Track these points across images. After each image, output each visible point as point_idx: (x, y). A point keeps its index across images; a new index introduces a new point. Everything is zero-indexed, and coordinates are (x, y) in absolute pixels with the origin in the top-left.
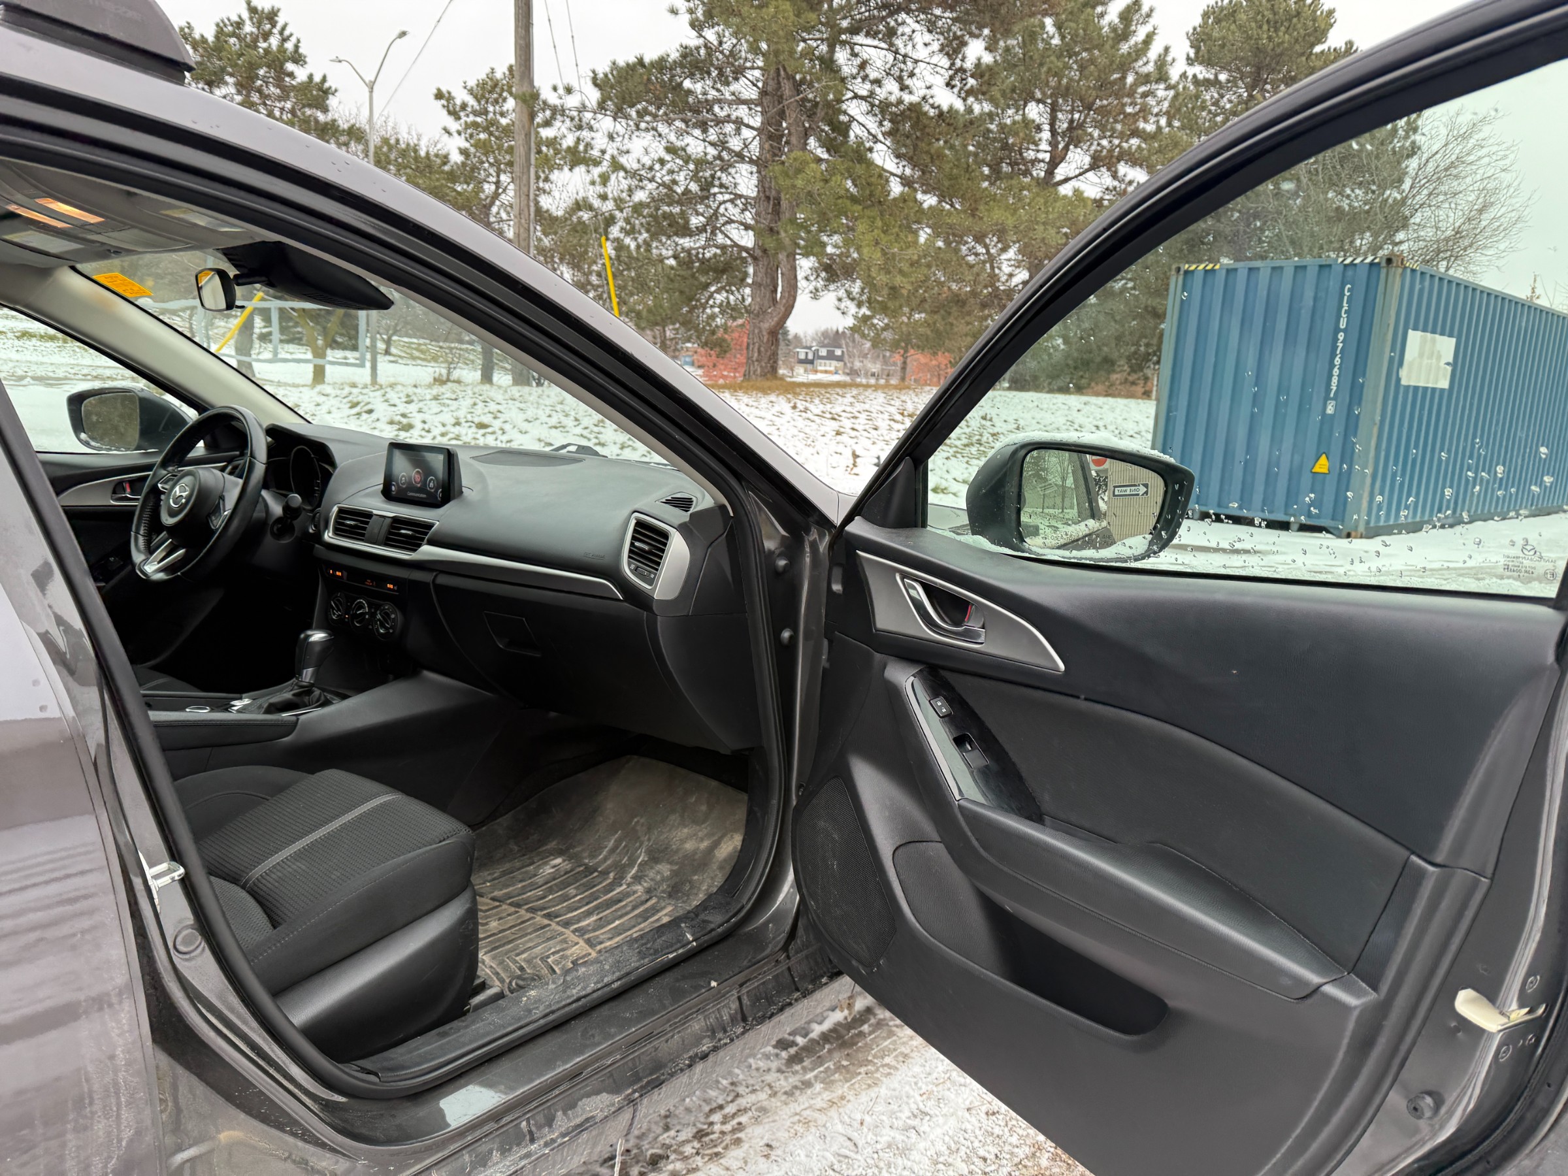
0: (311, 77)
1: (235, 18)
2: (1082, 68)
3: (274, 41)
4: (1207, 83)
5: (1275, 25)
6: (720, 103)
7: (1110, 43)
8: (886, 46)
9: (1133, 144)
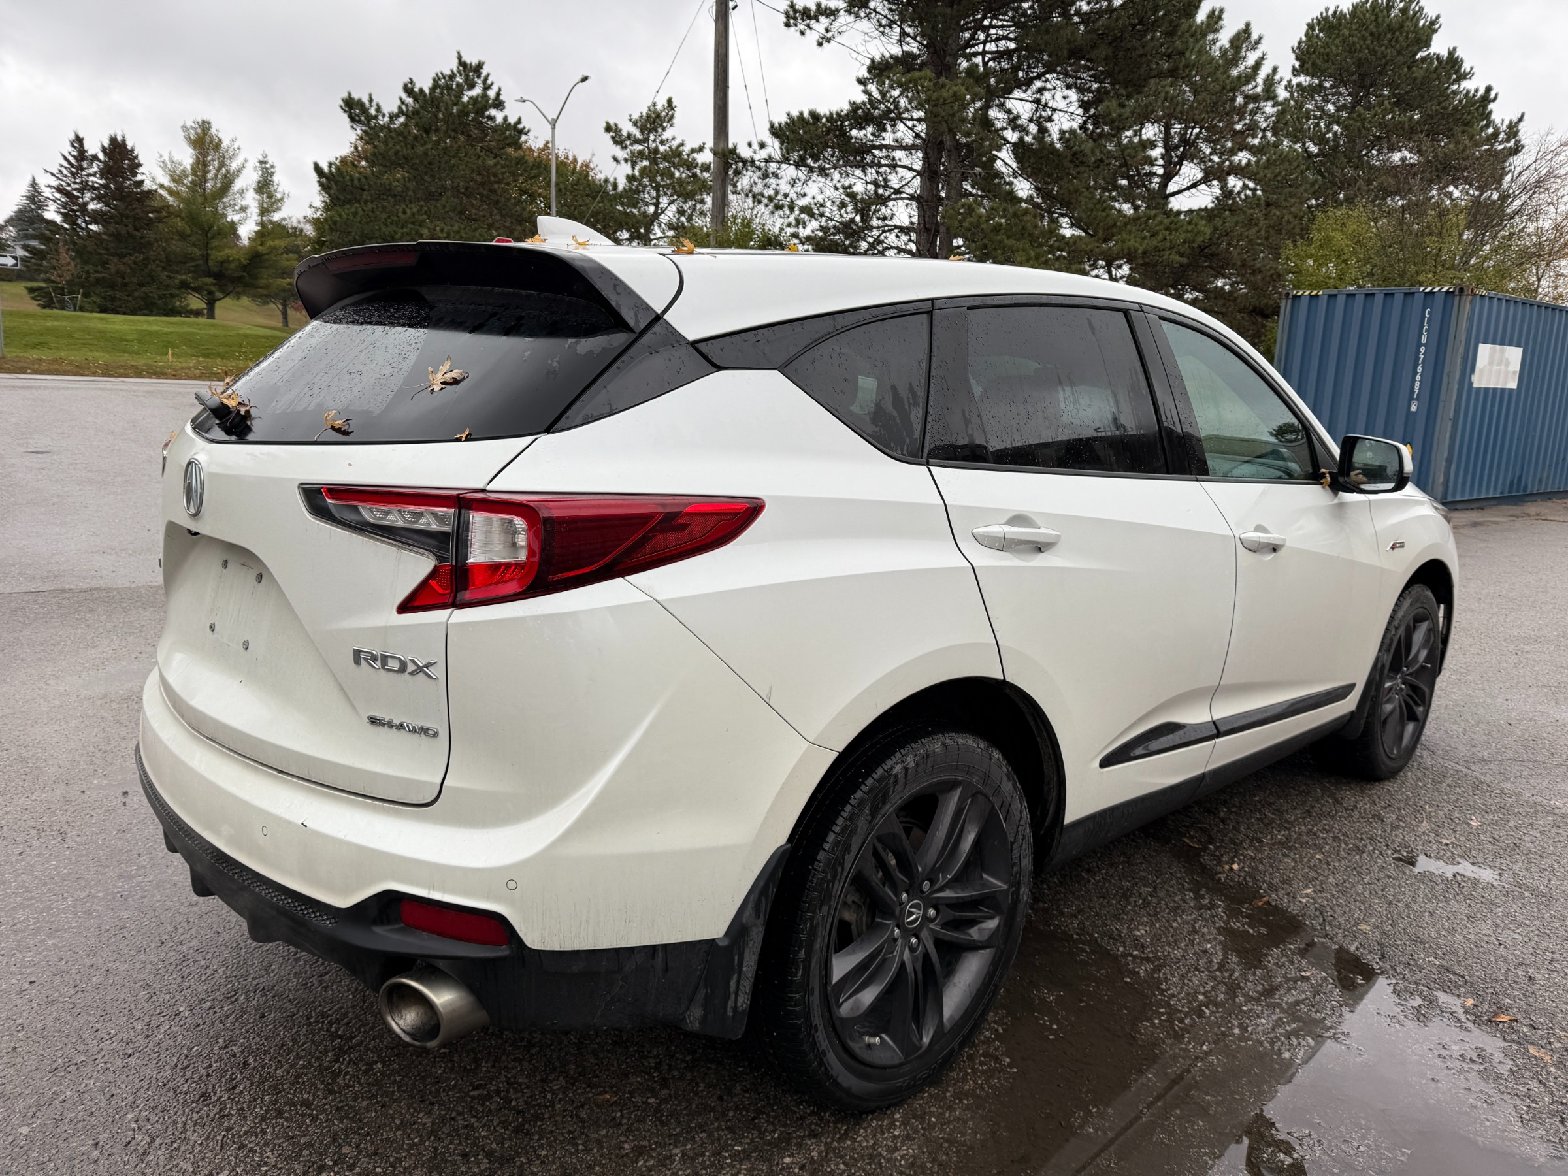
1: (447, 72)
4: (1312, 91)
5: (1377, 37)
6: (881, 147)
7: (1221, 70)
8: (1030, 99)
9: (1243, 157)
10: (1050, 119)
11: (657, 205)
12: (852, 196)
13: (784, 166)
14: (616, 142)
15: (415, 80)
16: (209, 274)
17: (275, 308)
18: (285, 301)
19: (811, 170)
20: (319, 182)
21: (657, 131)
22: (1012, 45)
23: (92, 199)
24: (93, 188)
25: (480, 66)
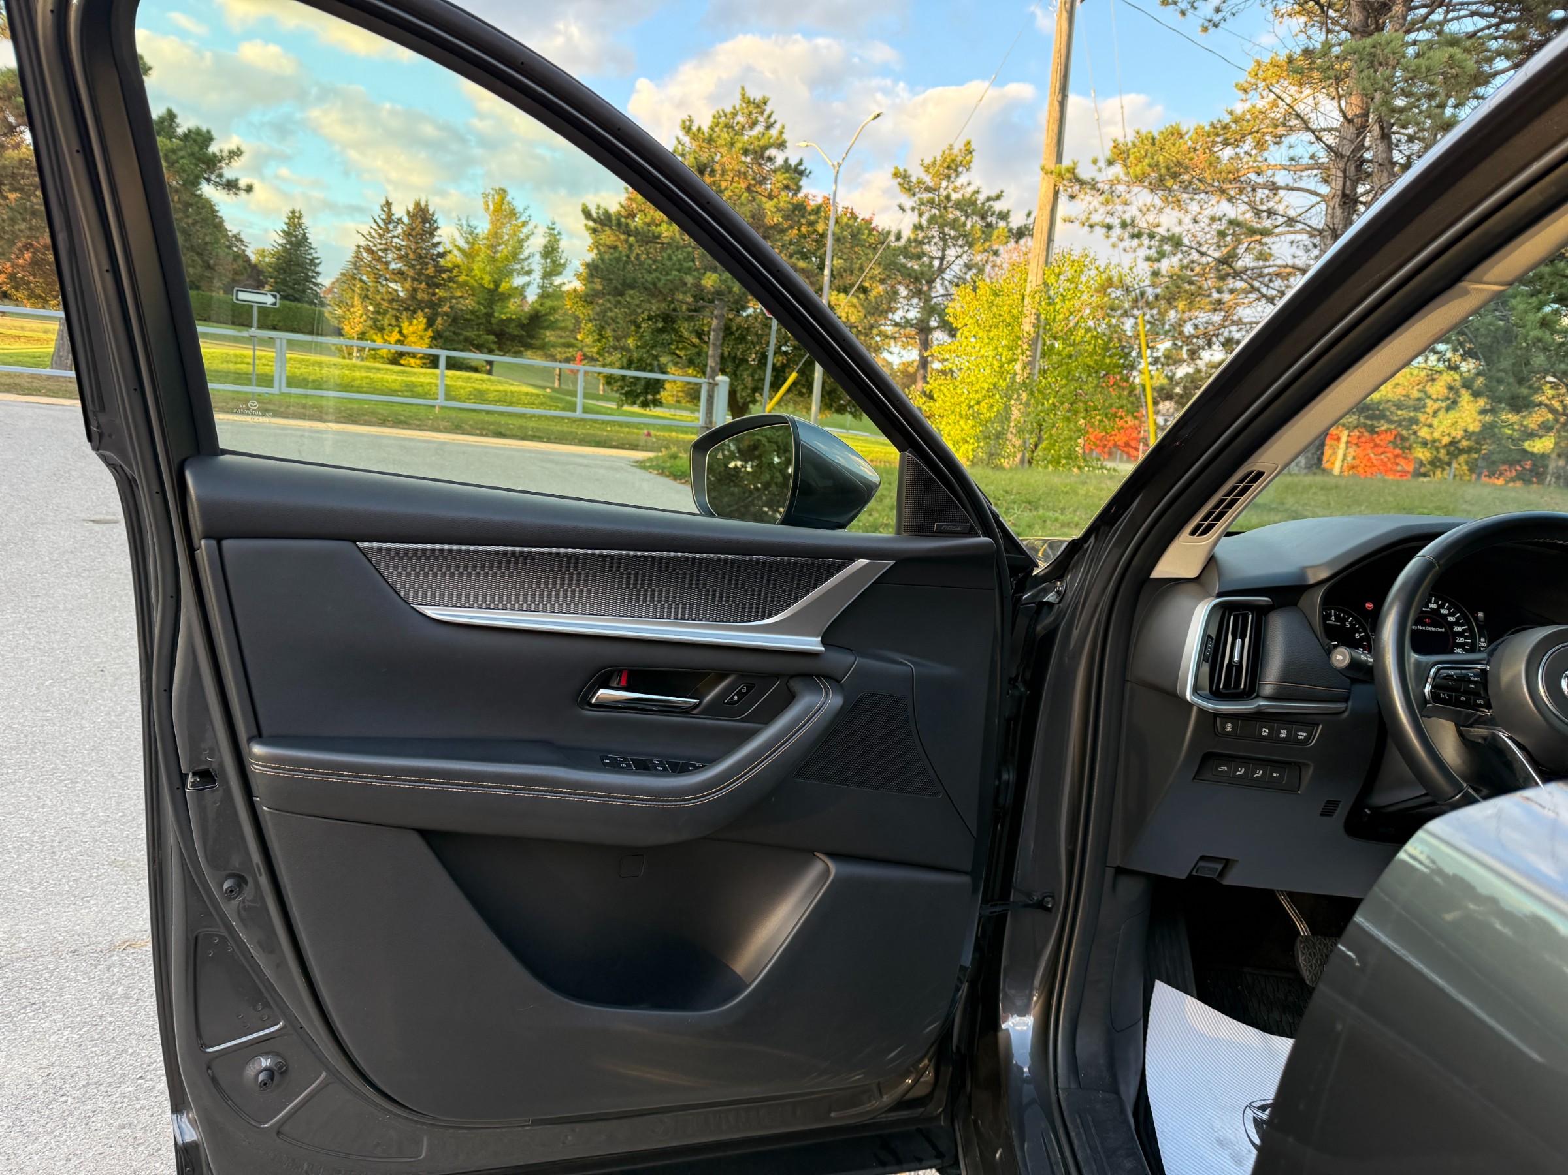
0: (786, 161)
1: (729, 109)
14: (904, 189)
15: (693, 118)
20: (586, 225)
21: (950, 177)
23: (394, 260)
24: (395, 247)
25: (765, 101)
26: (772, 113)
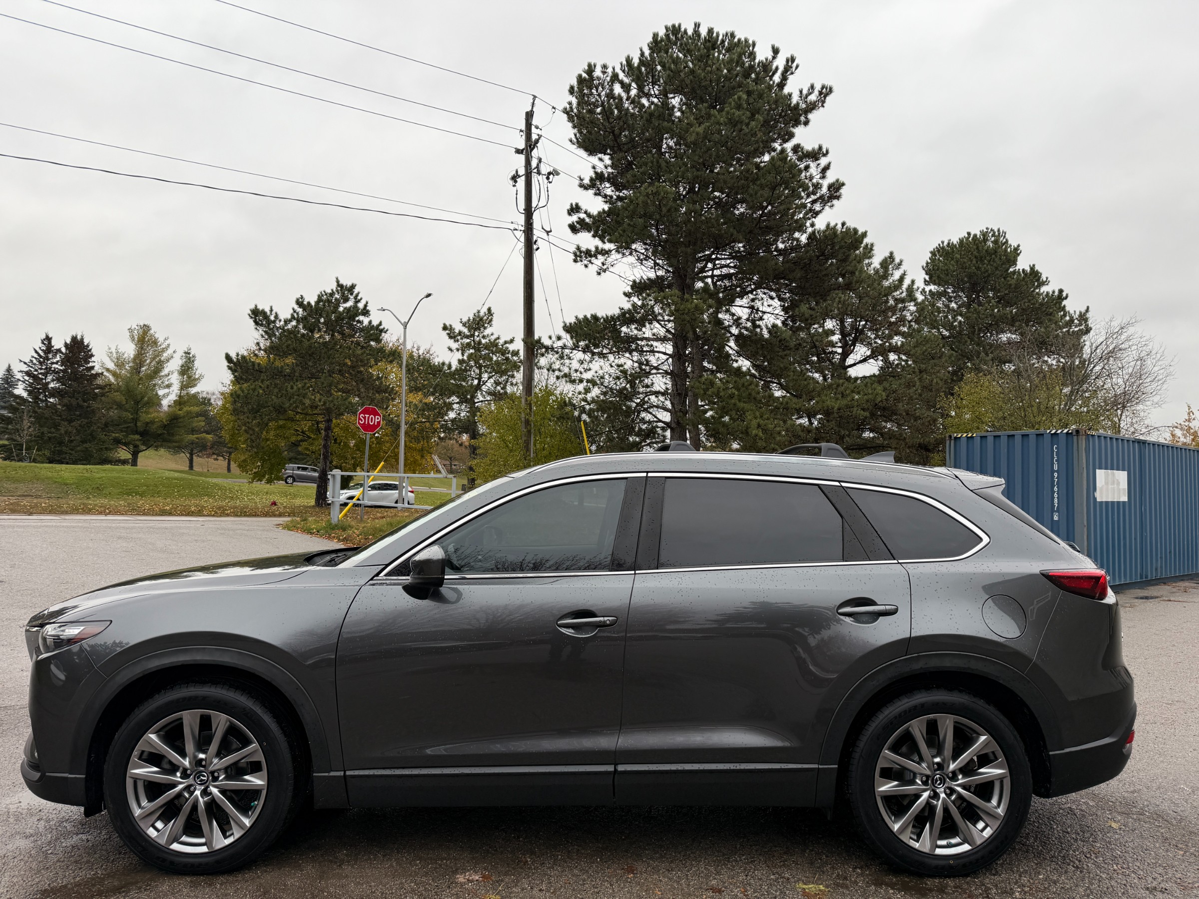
0: (370, 322)
1: (330, 291)
2: (860, 298)
3: (350, 304)
4: (939, 295)
5: (981, 259)
6: (642, 339)
7: (877, 282)
8: (747, 305)
9: (897, 340)
10: (761, 319)
11: (480, 379)
12: (624, 372)
13: (575, 352)
14: (451, 337)
15: (304, 296)
16: (137, 433)
17: (184, 457)
18: (192, 450)
19: (593, 354)
20: (228, 366)
21: (480, 330)
22: (732, 271)
23: (53, 380)
24: (55, 372)
25: (353, 287)
26: (359, 293)
